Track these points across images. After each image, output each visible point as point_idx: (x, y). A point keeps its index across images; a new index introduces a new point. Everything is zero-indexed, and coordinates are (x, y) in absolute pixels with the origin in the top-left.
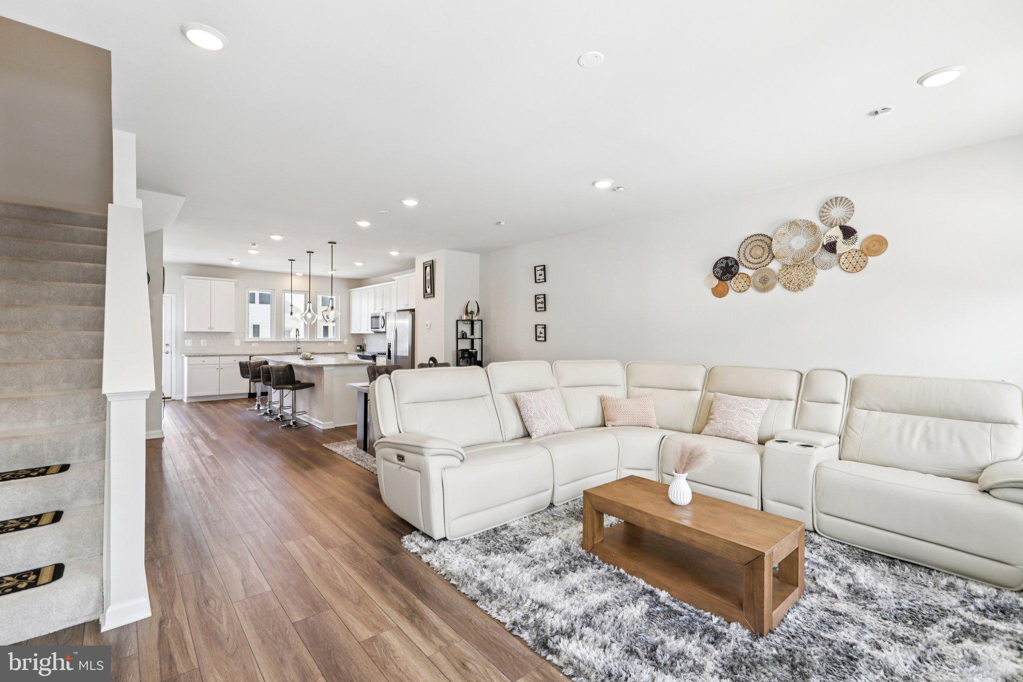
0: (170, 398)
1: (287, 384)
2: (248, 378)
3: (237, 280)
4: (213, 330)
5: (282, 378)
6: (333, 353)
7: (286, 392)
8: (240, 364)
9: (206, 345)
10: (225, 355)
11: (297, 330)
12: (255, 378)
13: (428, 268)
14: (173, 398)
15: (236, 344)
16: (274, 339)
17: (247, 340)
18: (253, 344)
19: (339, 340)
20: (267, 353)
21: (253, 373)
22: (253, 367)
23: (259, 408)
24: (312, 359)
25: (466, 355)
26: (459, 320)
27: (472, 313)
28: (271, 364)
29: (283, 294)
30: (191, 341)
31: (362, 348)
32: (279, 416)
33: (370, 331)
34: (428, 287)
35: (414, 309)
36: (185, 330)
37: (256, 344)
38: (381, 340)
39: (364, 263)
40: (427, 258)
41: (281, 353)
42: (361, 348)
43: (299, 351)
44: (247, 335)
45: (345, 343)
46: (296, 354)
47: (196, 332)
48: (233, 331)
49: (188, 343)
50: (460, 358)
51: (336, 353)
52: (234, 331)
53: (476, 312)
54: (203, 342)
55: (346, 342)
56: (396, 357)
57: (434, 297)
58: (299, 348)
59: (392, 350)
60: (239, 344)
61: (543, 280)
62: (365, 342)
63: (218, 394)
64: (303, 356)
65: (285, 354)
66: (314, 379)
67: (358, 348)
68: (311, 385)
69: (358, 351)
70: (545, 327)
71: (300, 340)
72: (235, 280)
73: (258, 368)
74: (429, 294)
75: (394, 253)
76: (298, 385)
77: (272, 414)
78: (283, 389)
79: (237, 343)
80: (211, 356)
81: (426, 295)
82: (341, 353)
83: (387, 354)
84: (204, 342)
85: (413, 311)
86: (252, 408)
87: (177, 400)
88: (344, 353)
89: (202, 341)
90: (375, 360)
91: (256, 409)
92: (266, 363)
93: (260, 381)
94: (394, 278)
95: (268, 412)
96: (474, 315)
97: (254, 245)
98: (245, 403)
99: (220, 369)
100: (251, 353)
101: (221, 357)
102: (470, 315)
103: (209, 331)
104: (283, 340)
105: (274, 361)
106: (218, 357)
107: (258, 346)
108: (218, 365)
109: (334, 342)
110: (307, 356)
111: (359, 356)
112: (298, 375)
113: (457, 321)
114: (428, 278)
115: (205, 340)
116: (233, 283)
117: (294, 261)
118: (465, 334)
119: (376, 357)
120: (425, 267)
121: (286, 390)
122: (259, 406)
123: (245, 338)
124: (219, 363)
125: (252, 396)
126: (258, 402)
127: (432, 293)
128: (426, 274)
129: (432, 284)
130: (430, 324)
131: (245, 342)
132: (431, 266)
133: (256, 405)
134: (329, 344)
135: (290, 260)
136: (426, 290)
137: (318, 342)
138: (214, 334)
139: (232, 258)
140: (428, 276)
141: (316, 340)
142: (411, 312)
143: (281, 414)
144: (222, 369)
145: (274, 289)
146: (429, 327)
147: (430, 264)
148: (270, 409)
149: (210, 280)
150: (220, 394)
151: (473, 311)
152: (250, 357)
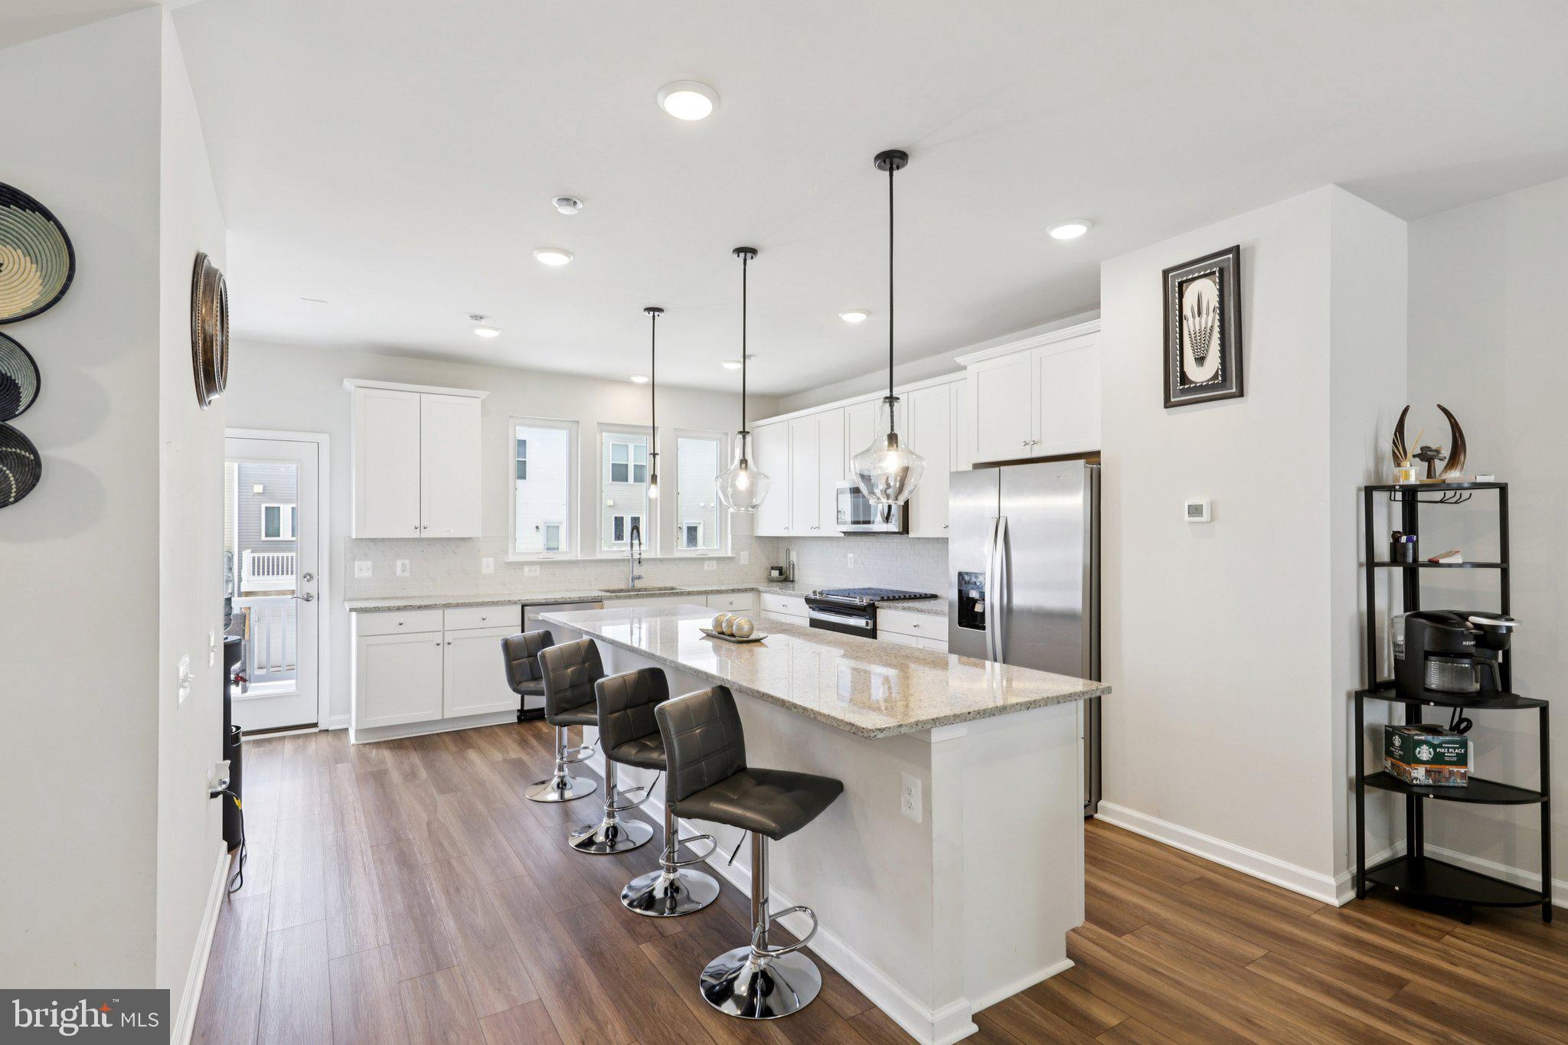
0: (315, 725)
1: (721, 780)
3: (488, 393)
4: (425, 534)
5: (705, 757)
8: (508, 646)
9: (407, 574)
10: (458, 605)
11: (636, 528)
12: (565, 710)
13: (1203, 288)
14: (322, 726)
15: (487, 570)
16: (577, 555)
17: (511, 558)
18: (526, 569)
19: (730, 554)
20: (564, 594)
22: (554, 670)
25: (1468, 644)
26: (1376, 488)
27: (1427, 456)
29: (598, 435)
30: (369, 563)
31: (784, 575)
34: (1201, 359)
35: (1097, 454)
36: (354, 536)
37: (533, 568)
38: (850, 555)
40: (1196, 248)
41: (595, 590)
42: (781, 574)
43: (638, 584)
44: (511, 545)
45: (742, 562)
47: (383, 540)
49: (363, 569)
50: (1428, 653)
51: (733, 591)
52: (480, 536)
53: (1446, 452)
54: (401, 566)
55: (744, 557)
57: (1241, 394)
58: (639, 578)
59: (987, 596)
60: (491, 570)
62: (794, 557)
63: (439, 717)
64: (719, 626)
65: (610, 598)
67: (775, 574)
69: (774, 582)
72: (484, 394)
73: (569, 671)
74: (1203, 388)
75: (1068, 232)
76: (779, 799)
77: (620, 847)
79: (488, 565)
80: (420, 606)
82: (745, 590)
83: (953, 605)
84: (404, 565)
85: (1090, 459)
87: (332, 731)
88: (752, 590)
89: (399, 563)
90: (874, 617)
91: (557, 796)
92: (592, 649)
93: (594, 724)
94: (960, 360)
96: (1439, 465)
97: (570, 201)
99: (443, 645)
100: (523, 597)
101: (447, 611)
102: (1423, 467)
103: (416, 535)
104: (599, 556)
106: (438, 613)
107: (538, 573)
108: (441, 634)
109: (719, 559)
111: (808, 601)
113: (1369, 491)
114: (1201, 321)
115: (407, 562)
116: (479, 401)
117: (660, 314)
118: (1410, 545)
119: (878, 608)
120: (1179, 283)
121: (736, 828)
122: (562, 788)
123: (506, 553)
124: (441, 629)
125: (527, 717)
126: (561, 769)
127: (1228, 384)
128: (1187, 311)
129: (1227, 344)
130: (1212, 505)
131: (507, 563)
132: (1221, 271)
133: (556, 780)
134: (706, 563)
135: (648, 310)
136: (1185, 372)
137: (680, 559)
138: (430, 545)
139: (479, 313)
140: (1204, 316)
141: (677, 555)
142: (1085, 467)
143: (670, 873)
144: (449, 644)
145: (578, 422)
146: (1206, 517)
147: (1211, 266)
148: (611, 822)
149: (419, 394)
150: (445, 717)
151: (1434, 447)
152: (523, 606)
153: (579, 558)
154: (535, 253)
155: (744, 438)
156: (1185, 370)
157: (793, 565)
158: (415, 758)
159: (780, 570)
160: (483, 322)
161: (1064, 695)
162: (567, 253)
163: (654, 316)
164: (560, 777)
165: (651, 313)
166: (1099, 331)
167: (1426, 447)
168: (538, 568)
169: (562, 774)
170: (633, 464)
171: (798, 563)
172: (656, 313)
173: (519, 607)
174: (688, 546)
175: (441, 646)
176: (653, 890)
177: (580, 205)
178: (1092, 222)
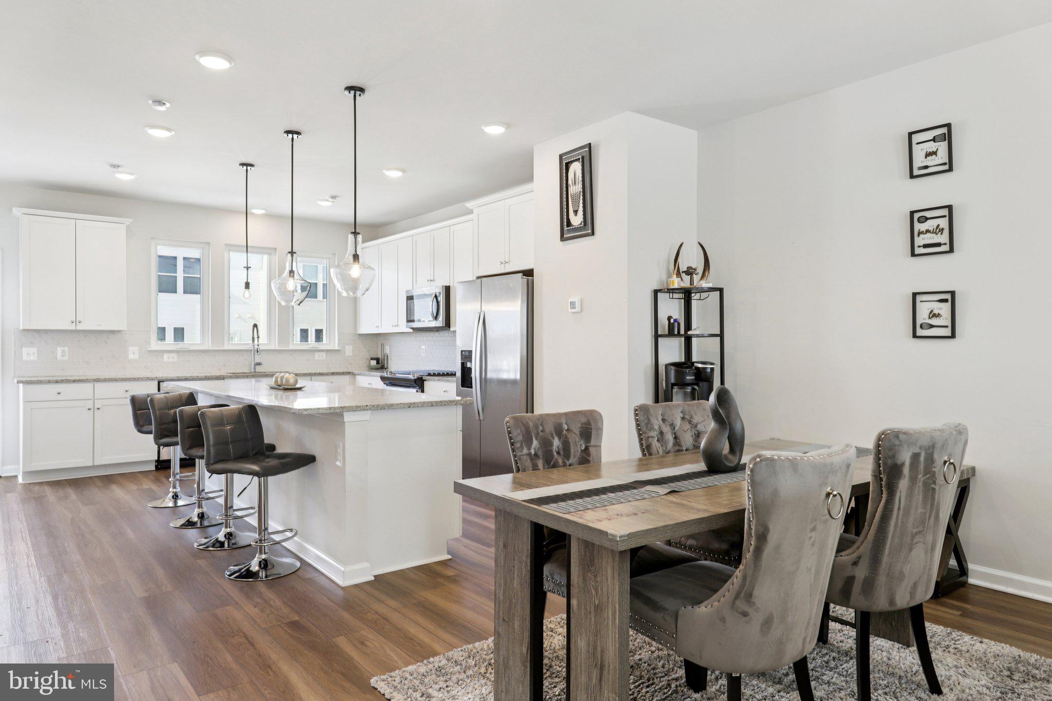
1: (244, 457)
2: (150, 433)
3: (132, 220)
4: (80, 327)
5: (232, 442)
6: (327, 374)
7: (240, 480)
8: (134, 400)
9: (66, 358)
10: (105, 380)
11: (255, 326)
13: (576, 168)
15: (131, 356)
16: (208, 346)
17: (153, 347)
18: (166, 356)
19: (337, 348)
20: (195, 375)
21: (160, 423)
22: (160, 409)
23: (175, 502)
24: (300, 389)
25: (690, 378)
26: (660, 291)
27: (690, 272)
28: (202, 401)
29: (226, 254)
30: (34, 350)
31: (380, 364)
32: (221, 536)
33: (404, 327)
34: (576, 212)
35: (532, 271)
36: (22, 327)
37: (171, 355)
38: (423, 347)
39: (404, 171)
40: (572, 142)
41: (223, 373)
42: (378, 363)
43: (259, 369)
44: (152, 337)
45: (348, 354)
46: (253, 376)
47: (45, 331)
48: (122, 327)
49: (30, 354)
50: (673, 385)
51: (333, 374)
52: (126, 329)
53: (700, 270)
54: (61, 352)
55: (349, 350)
56: (484, 381)
57: (593, 234)
58: (259, 364)
59: (475, 366)
60: (137, 356)
61: (946, 167)
62: (387, 350)
63: (91, 464)
64: (276, 381)
65: (231, 377)
66: (312, 443)
67: (374, 363)
68: (304, 460)
69: (372, 369)
70: (951, 298)
71: (261, 348)
72: (128, 221)
73: (172, 411)
74: (577, 229)
75: (495, 130)
76: (272, 462)
77: (206, 523)
78: (233, 472)
79: (133, 353)
80: (74, 381)
81: (567, 231)
82: (343, 374)
83: (459, 374)
84: (63, 351)
85: (529, 273)
86: (158, 503)
87: (5, 476)
88: (349, 373)
89: (59, 349)
90: (422, 387)
91: (171, 504)
92: (191, 399)
94: (471, 208)
95: (195, 519)
96: (696, 278)
97: (160, 103)
98: (148, 484)
99: (93, 409)
100: (160, 375)
101: (97, 385)
102: (687, 278)
103: (73, 327)
104: (226, 347)
105: (211, 395)
106: (89, 386)
107: (176, 359)
108: (92, 401)
110: (287, 380)
111: (383, 378)
112: (270, 431)
113: (656, 292)
114: (575, 189)
115: (66, 349)
116: (124, 226)
117: (252, 168)
118: (676, 324)
119: (425, 380)
120: (566, 163)
121: (239, 475)
122: (175, 498)
123: (149, 343)
124: (92, 398)
125: (163, 465)
126: (174, 487)
127: (587, 227)
128: (570, 182)
129: (586, 203)
130: (582, 301)
131: (150, 351)
132: (583, 158)
133: (171, 495)
134: (317, 354)
135: (243, 165)
136: (569, 219)
137: (295, 351)
138: (85, 336)
139: (116, 162)
140: (577, 185)
141: (291, 347)
142: (522, 278)
143: (227, 528)
144: (98, 409)
145: (209, 243)
146: (578, 309)
147: (579, 154)
148: (200, 511)
149: (74, 220)
150: (95, 465)
151: (694, 267)
152: (159, 383)
153: (210, 349)
154: (147, 129)
155: (292, 256)
156: (570, 218)
157: (387, 356)
158: (72, 494)
159: (378, 360)
160: (120, 169)
161: (436, 402)
162: (169, 130)
163: (247, 170)
164: (173, 492)
165: (245, 167)
166: (533, 191)
167: (690, 267)
168: (175, 355)
169: (175, 490)
170: (322, 282)
171: (390, 354)
172: (249, 168)
173: (156, 383)
174: (301, 341)
175: (92, 410)
176: (218, 538)
177: (168, 105)
178: (508, 126)
